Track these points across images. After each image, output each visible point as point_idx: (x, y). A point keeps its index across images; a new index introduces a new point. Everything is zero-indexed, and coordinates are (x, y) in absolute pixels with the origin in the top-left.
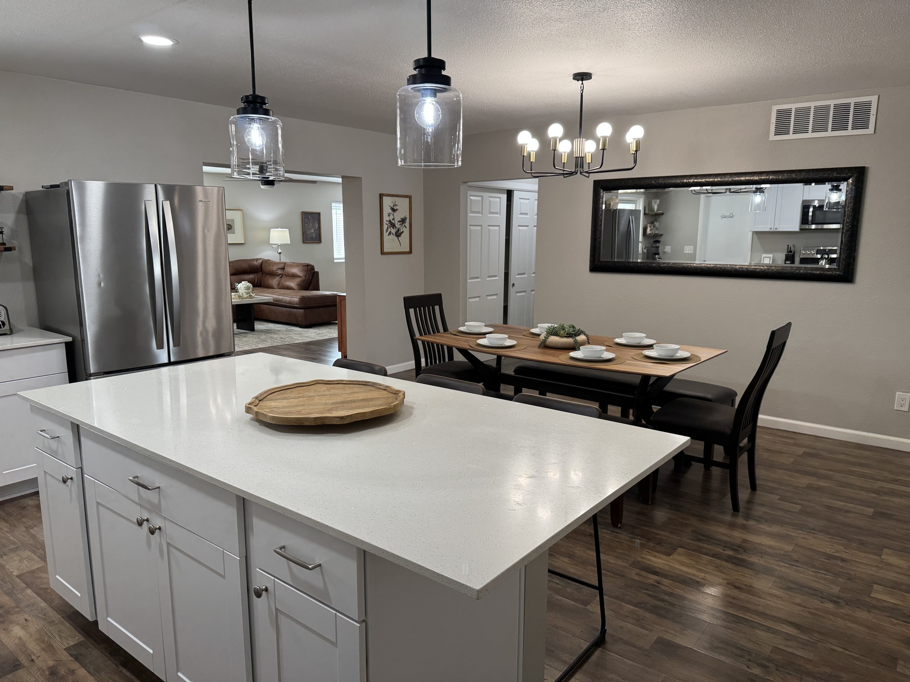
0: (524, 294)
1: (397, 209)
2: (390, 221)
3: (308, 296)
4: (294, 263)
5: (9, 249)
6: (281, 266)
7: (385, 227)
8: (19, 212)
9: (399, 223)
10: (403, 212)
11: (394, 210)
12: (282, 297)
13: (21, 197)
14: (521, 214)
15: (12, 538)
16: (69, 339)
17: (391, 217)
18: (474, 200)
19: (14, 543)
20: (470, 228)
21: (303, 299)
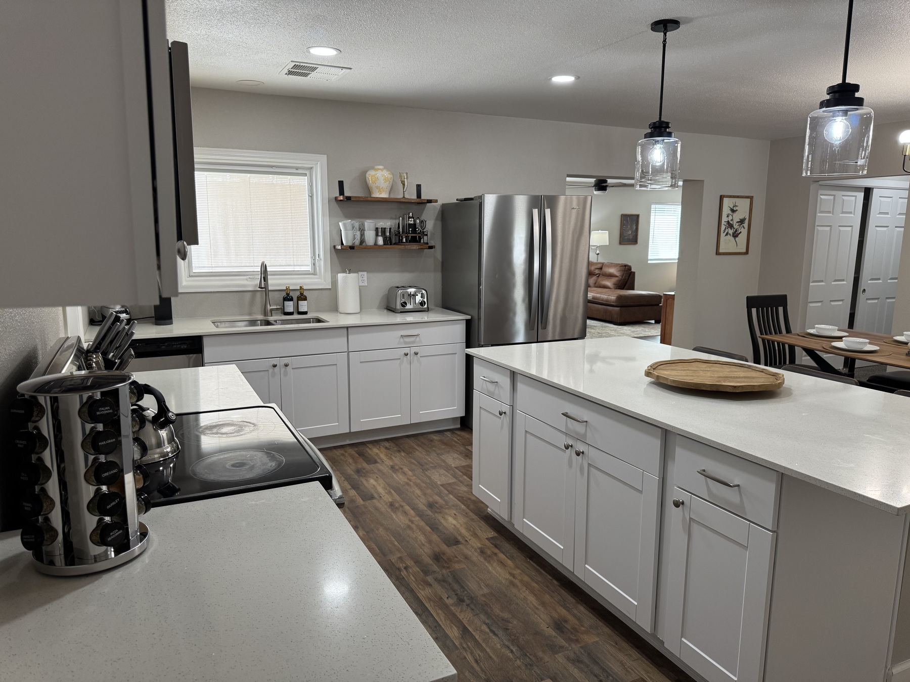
0: (876, 301)
1: (737, 210)
2: (728, 222)
3: (625, 295)
4: (612, 263)
5: (431, 247)
6: (599, 266)
7: (723, 227)
8: (436, 219)
9: (737, 224)
10: (743, 211)
11: (733, 211)
12: (599, 295)
13: (439, 207)
14: (880, 213)
15: (430, 459)
16: (469, 317)
17: (730, 218)
18: (825, 199)
19: (432, 463)
20: (818, 230)
21: (620, 298)
